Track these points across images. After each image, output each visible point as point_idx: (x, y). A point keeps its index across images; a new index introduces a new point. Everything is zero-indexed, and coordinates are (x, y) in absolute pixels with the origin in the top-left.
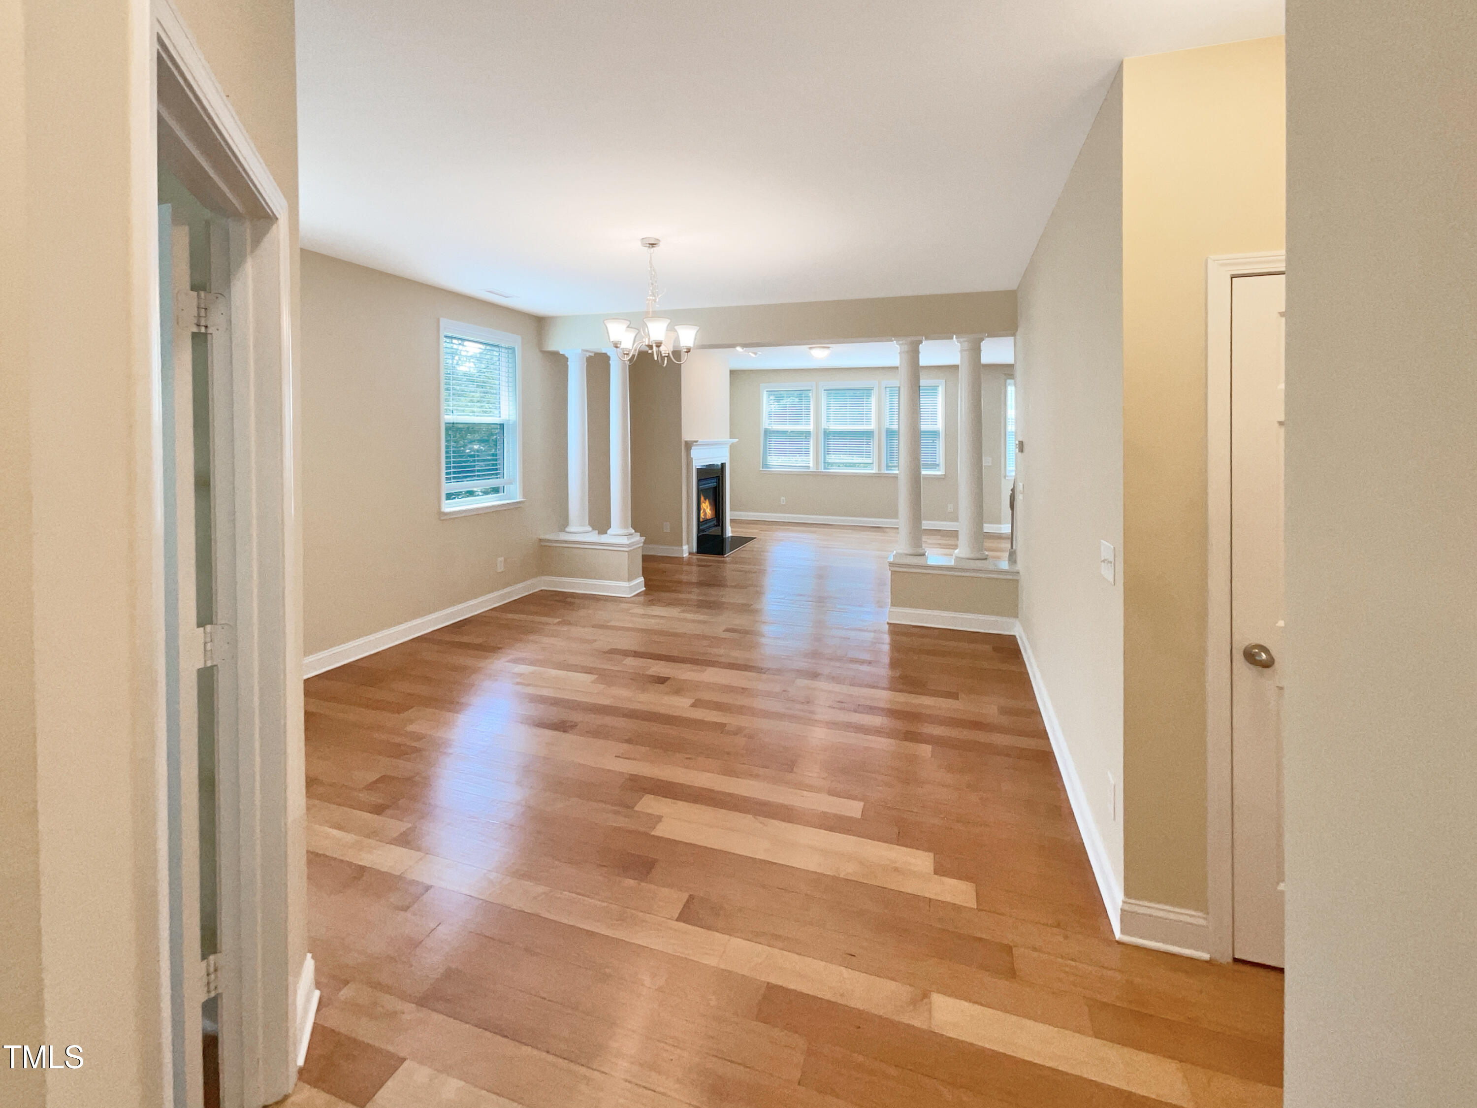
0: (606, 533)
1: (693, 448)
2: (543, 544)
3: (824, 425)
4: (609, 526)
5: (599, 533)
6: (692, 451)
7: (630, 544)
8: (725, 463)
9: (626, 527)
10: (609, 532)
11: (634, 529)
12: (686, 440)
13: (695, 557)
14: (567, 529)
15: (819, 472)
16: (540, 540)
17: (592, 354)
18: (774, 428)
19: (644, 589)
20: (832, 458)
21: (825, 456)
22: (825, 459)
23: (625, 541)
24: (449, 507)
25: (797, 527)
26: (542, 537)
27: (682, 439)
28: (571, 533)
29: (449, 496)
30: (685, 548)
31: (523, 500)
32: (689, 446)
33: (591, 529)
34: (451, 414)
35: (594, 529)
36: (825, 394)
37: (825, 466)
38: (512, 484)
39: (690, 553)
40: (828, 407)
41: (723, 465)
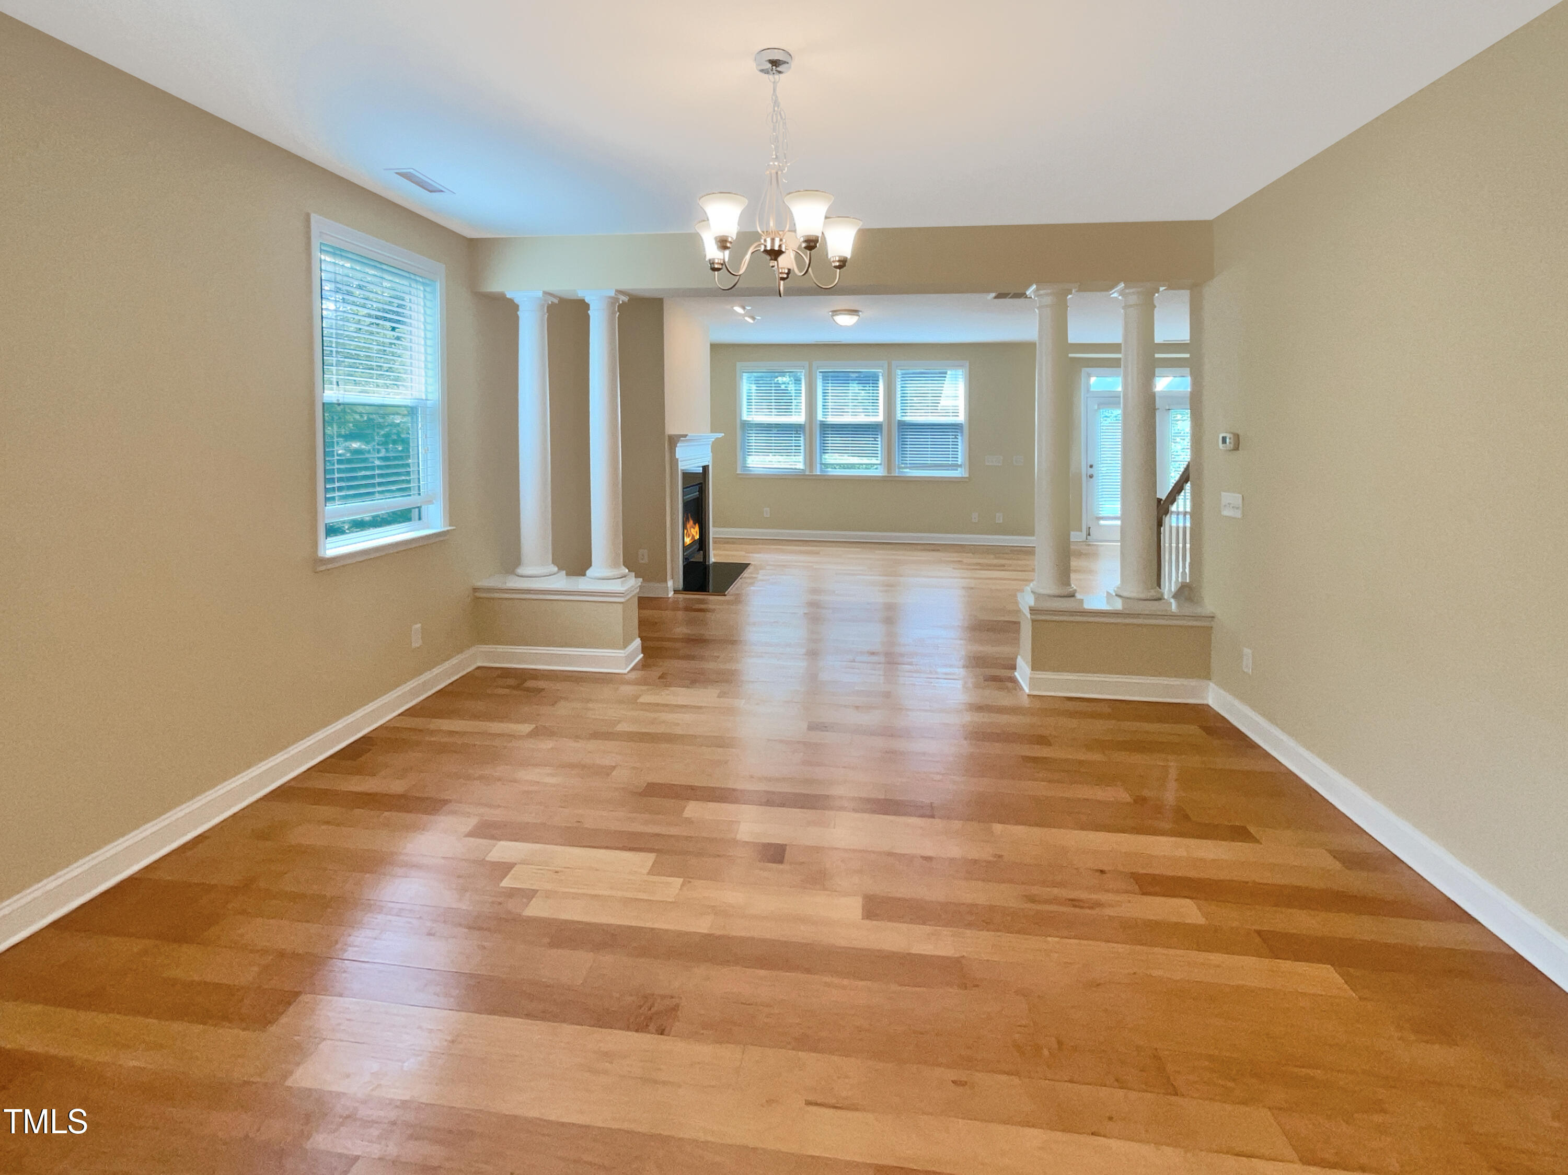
0: (584, 575)
1: (678, 445)
2: (477, 594)
3: (820, 417)
4: (589, 564)
5: (567, 574)
6: (677, 449)
7: (626, 591)
8: (708, 466)
9: (615, 565)
10: (588, 572)
11: (628, 569)
12: (670, 433)
13: (681, 596)
14: (520, 571)
15: (812, 475)
16: (475, 590)
17: (556, 301)
18: (755, 419)
19: (642, 655)
20: (830, 458)
21: (821, 456)
22: (821, 459)
23: (616, 586)
24: (333, 548)
25: (788, 545)
26: (479, 584)
27: (666, 433)
28: (522, 576)
29: (332, 531)
30: (670, 583)
31: (449, 528)
32: (673, 441)
33: (556, 569)
34: (335, 386)
35: (560, 568)
36: (821, 377)
37: (821, 468)
38: (433, 503)
39: (676, 591)
40: (825, 394)
41: (705, 468)
